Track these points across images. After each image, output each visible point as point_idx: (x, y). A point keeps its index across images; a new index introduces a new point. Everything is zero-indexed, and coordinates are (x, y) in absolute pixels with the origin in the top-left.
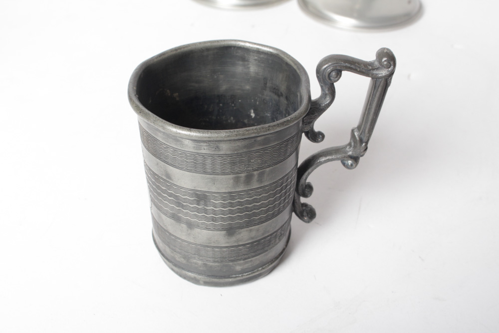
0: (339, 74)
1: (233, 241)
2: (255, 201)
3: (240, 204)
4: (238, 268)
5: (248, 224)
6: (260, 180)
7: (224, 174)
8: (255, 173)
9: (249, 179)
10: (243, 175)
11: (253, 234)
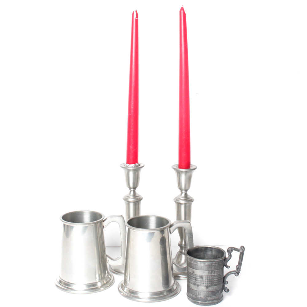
0: (232, 251)
1: (207, 290)
2: (213, 279)
3: (210, 279)
4: (209, 299)
5: (211, 286)
6: (214, 273)
7: (206, 270)
8: (213, 271)
9: (212, 272)
10: (210, 271)
11: (213, 289)
